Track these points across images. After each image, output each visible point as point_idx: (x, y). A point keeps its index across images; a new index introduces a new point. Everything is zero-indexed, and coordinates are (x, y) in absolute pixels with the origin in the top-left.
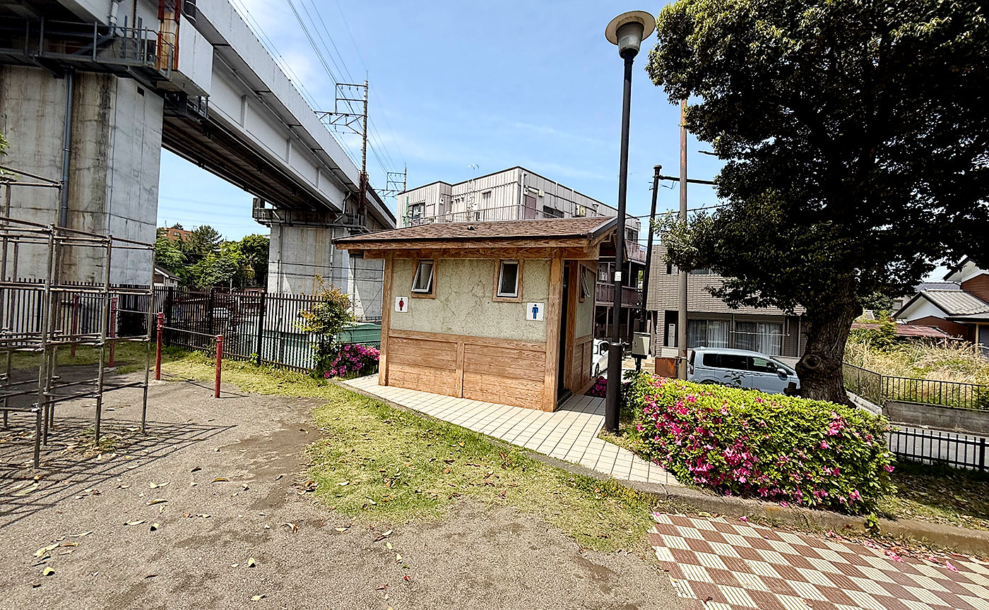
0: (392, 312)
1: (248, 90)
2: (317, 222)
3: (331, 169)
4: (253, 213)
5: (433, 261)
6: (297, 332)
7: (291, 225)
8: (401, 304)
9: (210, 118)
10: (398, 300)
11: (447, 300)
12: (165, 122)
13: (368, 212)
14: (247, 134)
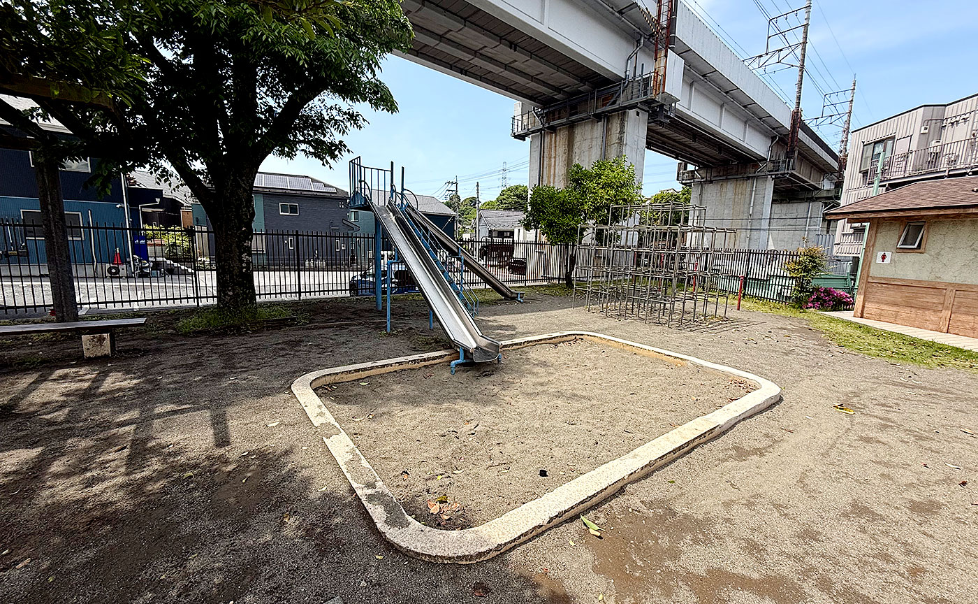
0: (872, 264)
1: (697, 76)
2: (737, 175)
3: (774, 129)
4: (678, 176)
5: (925, 222)
6: (760, 278)
7: (711, 182)
8: (884, 257)
9: (676, 116)
10: (881, 254)
11: (938, 254)
12: (649, 129)
13: (799, 153)
14: (692, 115)
